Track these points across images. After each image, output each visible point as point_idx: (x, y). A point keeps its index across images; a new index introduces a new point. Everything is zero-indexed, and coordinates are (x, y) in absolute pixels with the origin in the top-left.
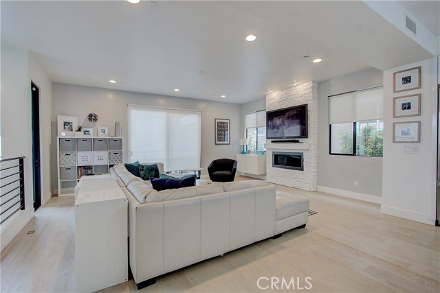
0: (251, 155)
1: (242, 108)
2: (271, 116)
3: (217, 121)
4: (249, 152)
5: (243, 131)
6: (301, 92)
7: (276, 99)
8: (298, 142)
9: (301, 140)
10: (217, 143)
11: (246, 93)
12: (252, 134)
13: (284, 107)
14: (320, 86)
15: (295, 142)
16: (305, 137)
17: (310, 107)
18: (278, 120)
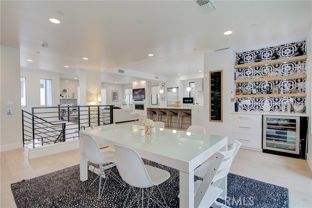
1: (124, 86)
2: (134, 91)
3: (113, 91)
4: (126, 104)
5: (124, 96)
6: (143, 84)
7: (136, 85)
8: (142, 100)
10: (113, 101)
11: (126, 81)
12: (127, 96)
13: (138, 88)
16: (144, 99)
17: (146, 89)
18: (136, 93)
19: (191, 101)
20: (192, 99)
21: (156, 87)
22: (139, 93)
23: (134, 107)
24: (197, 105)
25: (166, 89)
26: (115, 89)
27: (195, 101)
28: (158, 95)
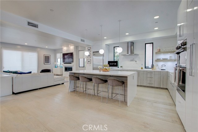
0: (58, 68)
1: (55, 51)
2: (64, 55)
3: (45, 55)
4: (58, 67)
5: (56, 60)
6: (71, 49)
7: (65, 50)
8: (71, 63)
9: (72, 63)
10: (45, 63)
12: (59, 60)
13: (67, 53)
14: (76, 47)
15: (70, 63)
16: (73, 62)
17: (74, 54)
18: (66, 57)
19: (116, 64)
20: (117, 62)
21: (83, 51)
22: (68, 56)
23: (64, 69)
24: (121, 68)
25: (92, 53)
26: (47, 53)
27: (120, 64)
28: (85, 59)
